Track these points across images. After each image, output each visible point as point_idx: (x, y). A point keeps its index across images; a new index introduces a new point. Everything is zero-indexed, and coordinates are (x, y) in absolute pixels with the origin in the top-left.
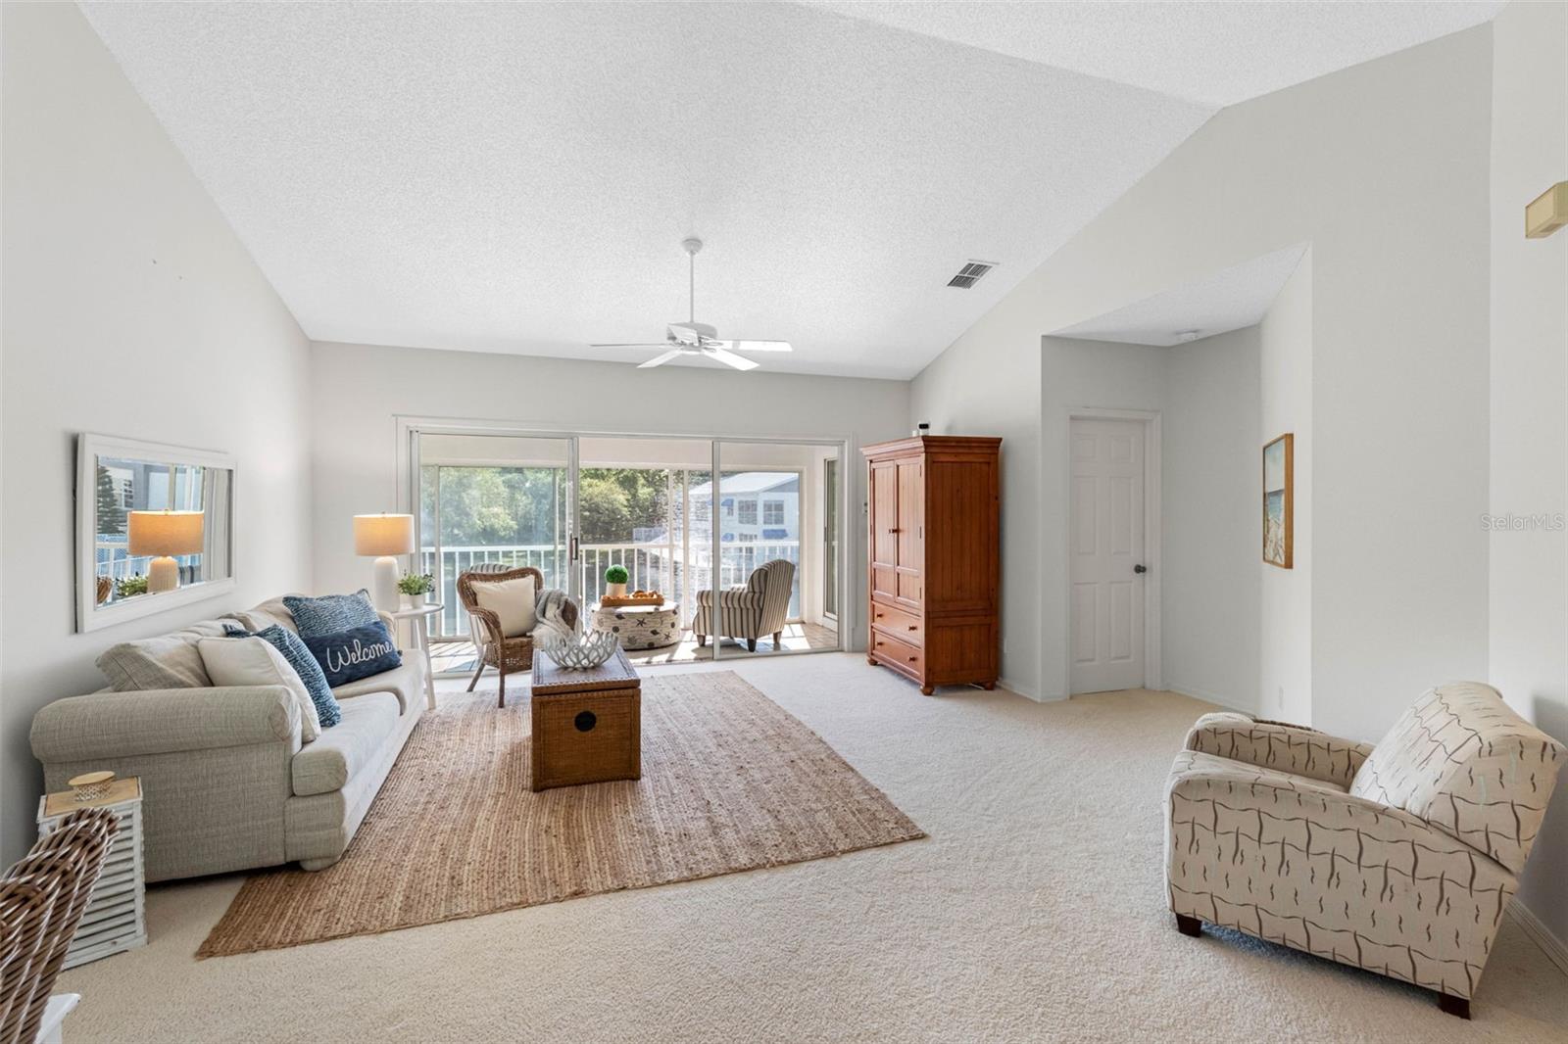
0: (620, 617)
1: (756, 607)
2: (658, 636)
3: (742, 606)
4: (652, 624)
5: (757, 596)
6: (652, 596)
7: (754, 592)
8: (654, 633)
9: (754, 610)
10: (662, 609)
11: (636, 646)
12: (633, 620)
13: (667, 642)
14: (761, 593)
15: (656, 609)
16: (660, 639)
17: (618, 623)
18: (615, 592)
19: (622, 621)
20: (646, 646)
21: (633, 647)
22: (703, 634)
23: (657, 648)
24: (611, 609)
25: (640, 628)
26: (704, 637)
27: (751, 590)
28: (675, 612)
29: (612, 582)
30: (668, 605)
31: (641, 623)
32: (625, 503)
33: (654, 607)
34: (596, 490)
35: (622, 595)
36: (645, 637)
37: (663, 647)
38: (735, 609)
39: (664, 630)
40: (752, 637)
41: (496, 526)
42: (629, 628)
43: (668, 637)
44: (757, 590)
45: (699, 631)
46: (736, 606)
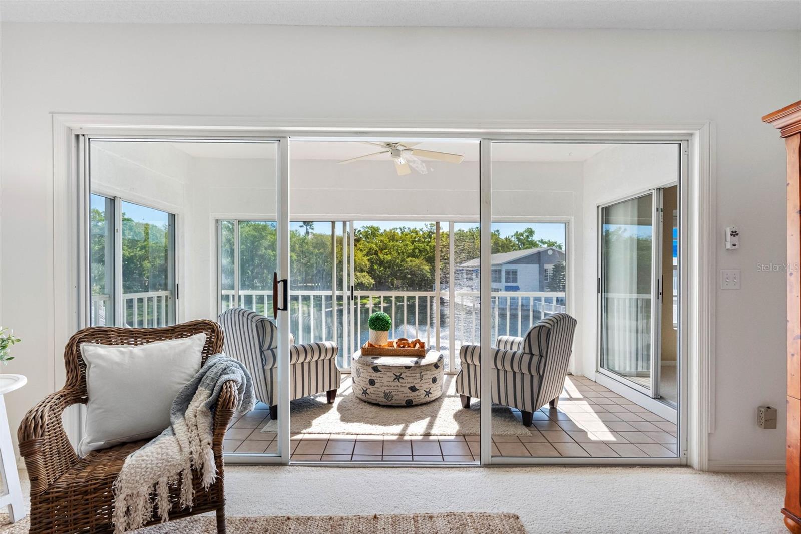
0: (376, 369)
1: (534, 373)
2: (416, 393)
3: (516, 369)
4: (410, 380)
5: (535, 359)
6: (414, 346)
7: (532, 355)
8: (413, 389)
9: (532, 377)
10: (424, 362)
11: (393, 402)
12: (389, 374)
13: (427, 399)
14: (541, 356)
15: (416, 362)
16: (420, 396)
17: (375, 375)
18: (377, 339)
19: (378, 374)
20: (404, 403)
21: (389, 403)
22: (467, 394)
23: (417, 405)
24: (369, 358)
25: (397, 383)
26: (468, 399)
27: (527, 350)
28: (436, 366)
29: (374, 329)
30: (431, 357)
31: (398, 378)
32: (429, 270)
33: (415, 359)
34: (414, 264)
35: (384, 343)
36: (402, 393)
37: (422, 404)
38: (506, 371)
39: (423, 386)
40: (529, 409)
41: (364, 282)
42: (385, 382)
43: (428, 393)
44: (535, 351)
45: (463, 391)
46: (508, 368)
